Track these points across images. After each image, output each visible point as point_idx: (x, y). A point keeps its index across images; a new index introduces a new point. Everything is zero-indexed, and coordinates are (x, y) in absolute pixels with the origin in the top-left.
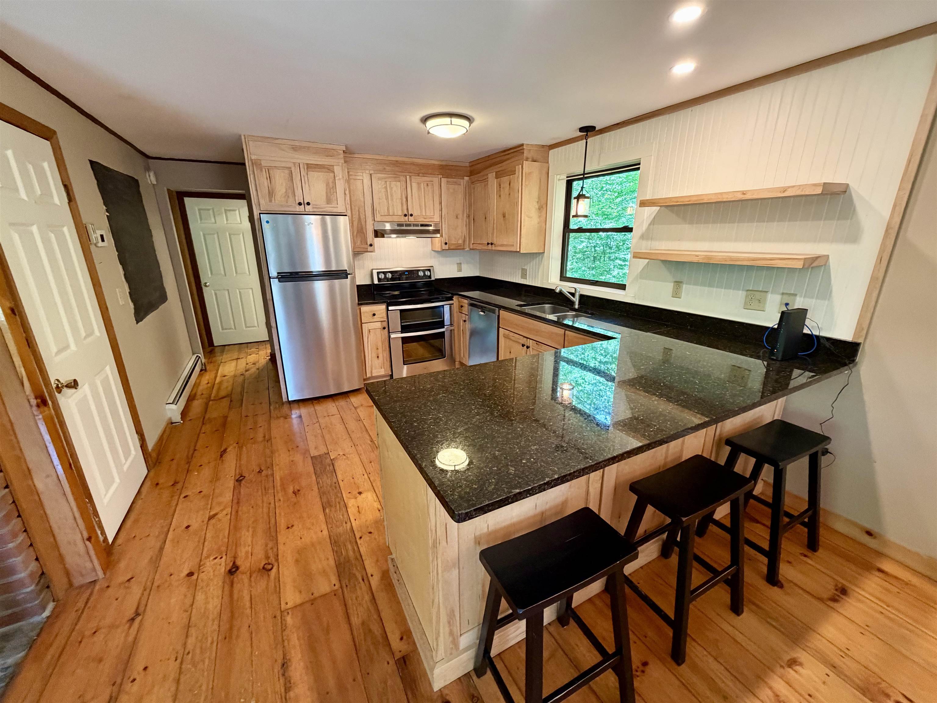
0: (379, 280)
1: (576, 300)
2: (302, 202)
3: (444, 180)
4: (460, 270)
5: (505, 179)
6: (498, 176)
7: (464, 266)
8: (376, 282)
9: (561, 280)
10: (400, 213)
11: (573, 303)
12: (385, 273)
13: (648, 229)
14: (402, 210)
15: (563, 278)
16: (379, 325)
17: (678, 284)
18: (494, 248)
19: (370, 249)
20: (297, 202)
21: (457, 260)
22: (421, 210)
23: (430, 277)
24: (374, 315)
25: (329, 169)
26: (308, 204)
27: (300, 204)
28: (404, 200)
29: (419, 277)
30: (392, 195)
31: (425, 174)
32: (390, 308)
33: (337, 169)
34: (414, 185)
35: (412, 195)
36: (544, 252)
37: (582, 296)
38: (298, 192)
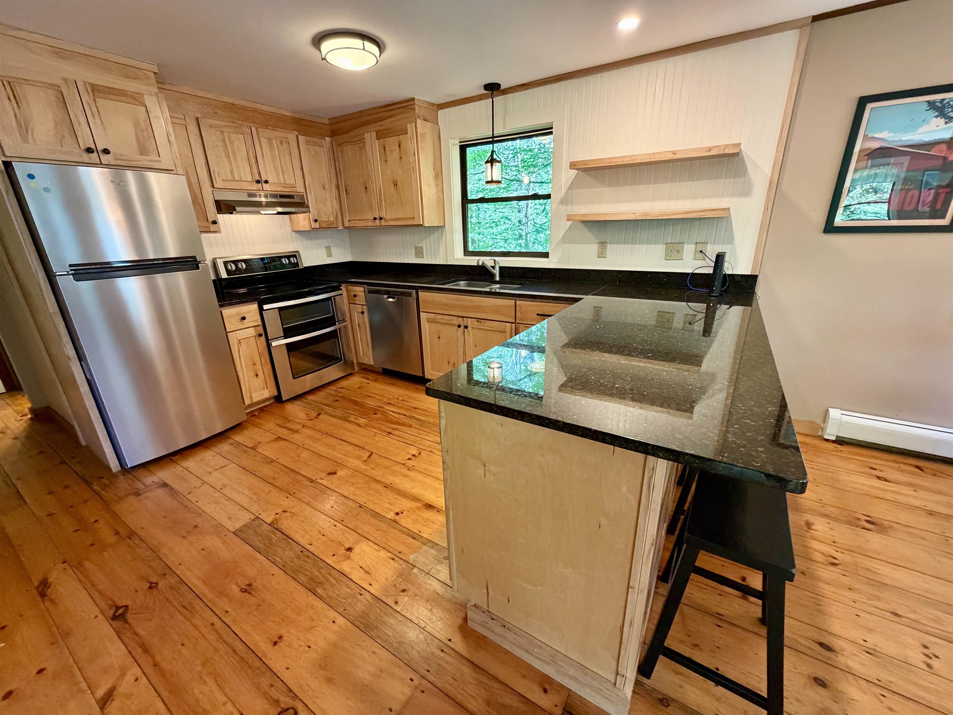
0: (228, 272)
1: (497, 272)
2: (93, 147)
3: (301, 139)
4: (330, 255)
5: (392, 142)
6: (380, 135)
7: (334, 250)
8: (224, 275)
9: (465, 255)
10: (249, 178)
11: (493, 275)
12: (235, 262)
13: (567, 193)
14: (252, 174)
15: (467, 252)
16: (252, 332)
17: (603, 244)
18: (383, 223)
19: (213, 227)
20: (83, 147)
21: (325, 242)
22: (278, 176)
23: (297, 264)
24: (244, 318)
25: (135, 99)
26: (106, 151)
27: (89, 150)
28: (253, 161)
29: (283, 266)
30: (234, 153)
31: (275, 127)
32: (266, 307)
33: (151, 102)
34: (264, 141)
35: (263, 155)
36: (443, 227)
38: (83, 131)
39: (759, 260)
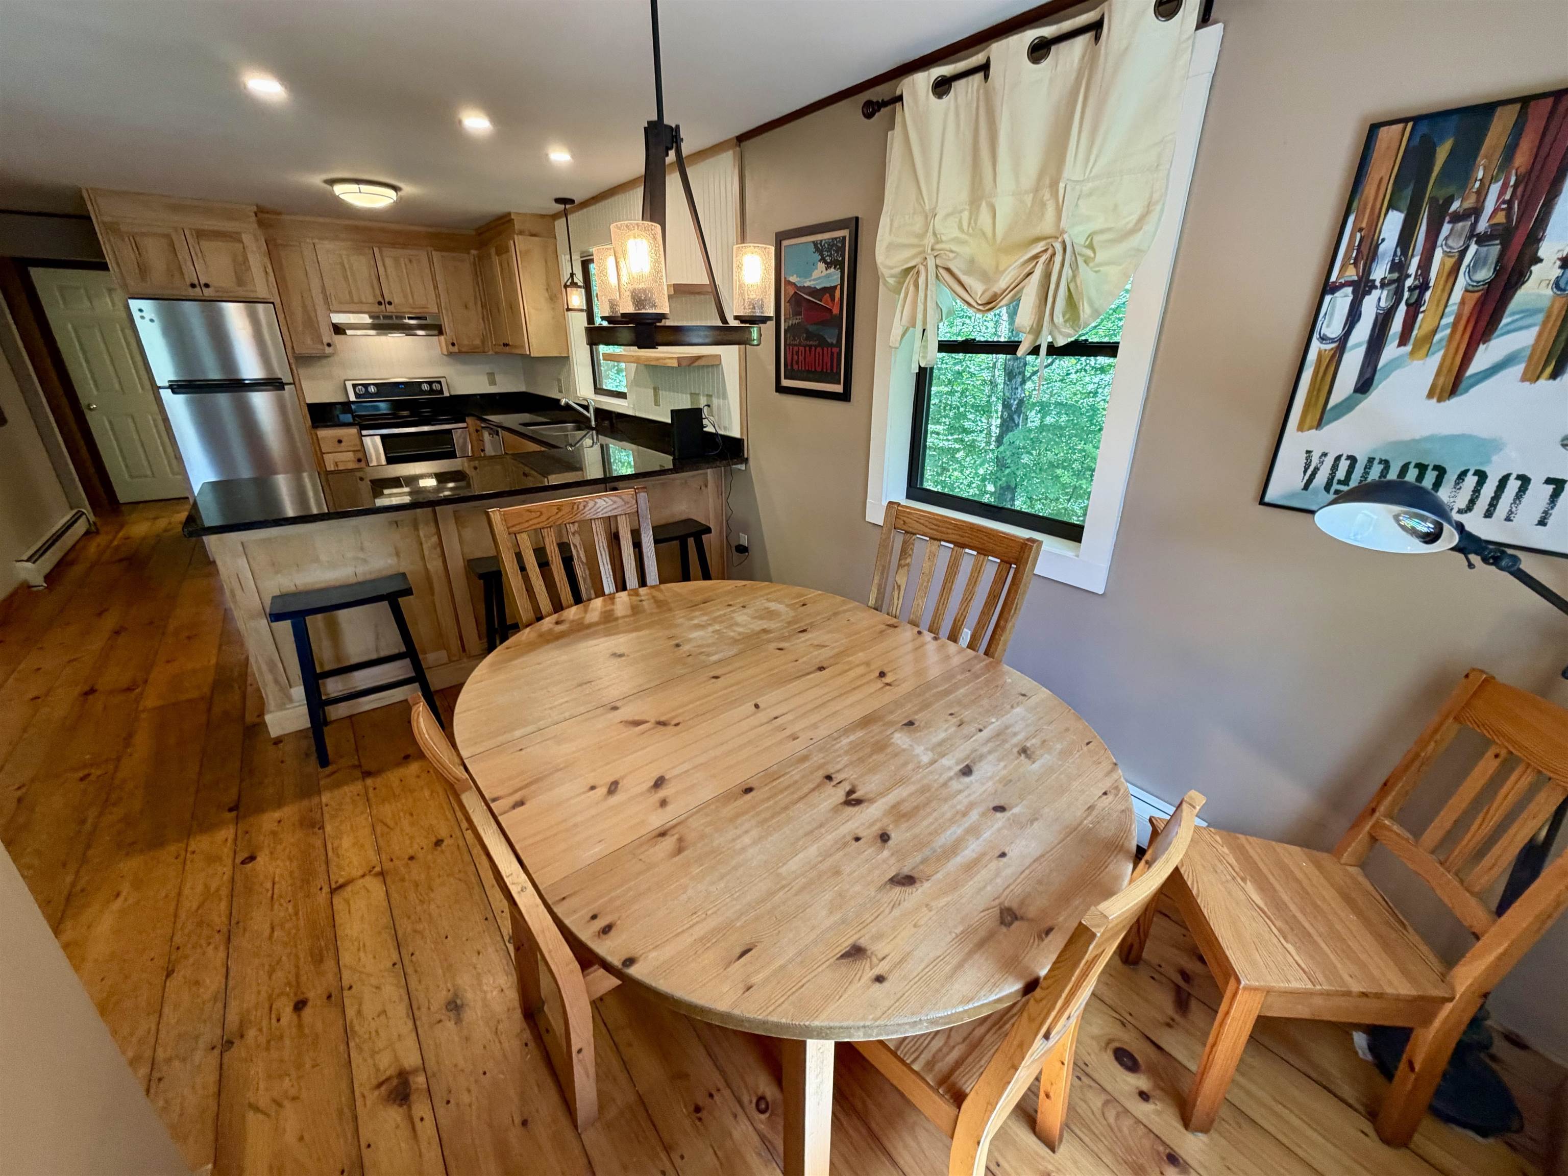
0: (357, 395)
1: (591, 415)
2: (196, 282)
3: (436, 256)
4: (493, 382)
5: (505, 257)
7: (498, 378)
8: (352, 398)
9: (596, 393)
10: (371, 299)
12: (366, 386)
14: (375, 296)
15: (597, 390)
16: (349, 456)
17: (656, 391)
18: (509, 350)
19: (328, 350)
20: (188, 283)
21: (488, 368)
22: (405, 296)
23: (441, 392)
24: (340, 441)
25: (234, 237)
26: (207, 286)
27: (193, 286)
28: (375, 282)
29: (421, 392)
30: (353, 275)
31: (404, 246)
32: (364, 432)
33: (247, 238)
34: (389, 262)
35: (387, 275)
36: (569, 357)
37: (598, 411)
38: (188, 269)
39: (745, 424)
